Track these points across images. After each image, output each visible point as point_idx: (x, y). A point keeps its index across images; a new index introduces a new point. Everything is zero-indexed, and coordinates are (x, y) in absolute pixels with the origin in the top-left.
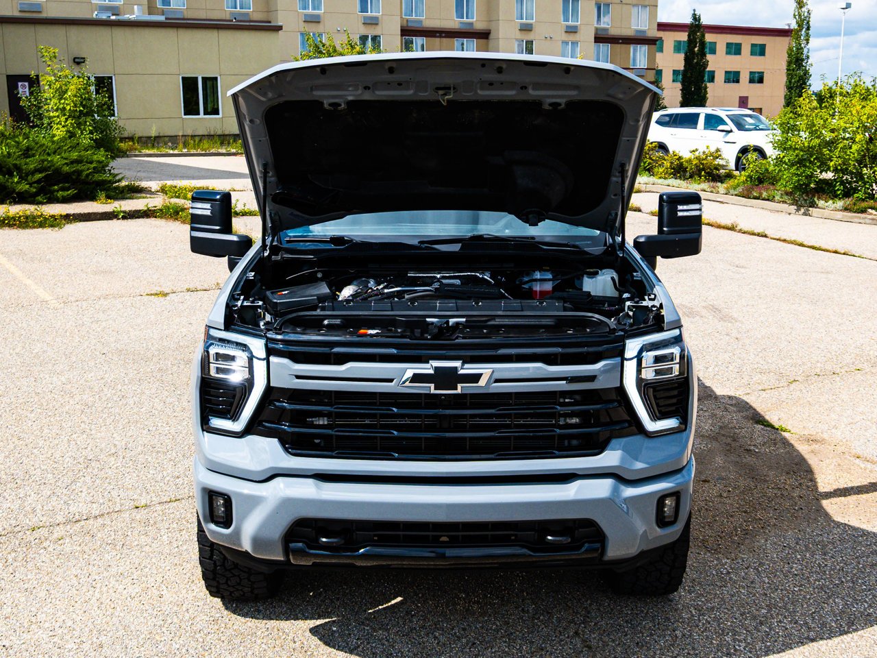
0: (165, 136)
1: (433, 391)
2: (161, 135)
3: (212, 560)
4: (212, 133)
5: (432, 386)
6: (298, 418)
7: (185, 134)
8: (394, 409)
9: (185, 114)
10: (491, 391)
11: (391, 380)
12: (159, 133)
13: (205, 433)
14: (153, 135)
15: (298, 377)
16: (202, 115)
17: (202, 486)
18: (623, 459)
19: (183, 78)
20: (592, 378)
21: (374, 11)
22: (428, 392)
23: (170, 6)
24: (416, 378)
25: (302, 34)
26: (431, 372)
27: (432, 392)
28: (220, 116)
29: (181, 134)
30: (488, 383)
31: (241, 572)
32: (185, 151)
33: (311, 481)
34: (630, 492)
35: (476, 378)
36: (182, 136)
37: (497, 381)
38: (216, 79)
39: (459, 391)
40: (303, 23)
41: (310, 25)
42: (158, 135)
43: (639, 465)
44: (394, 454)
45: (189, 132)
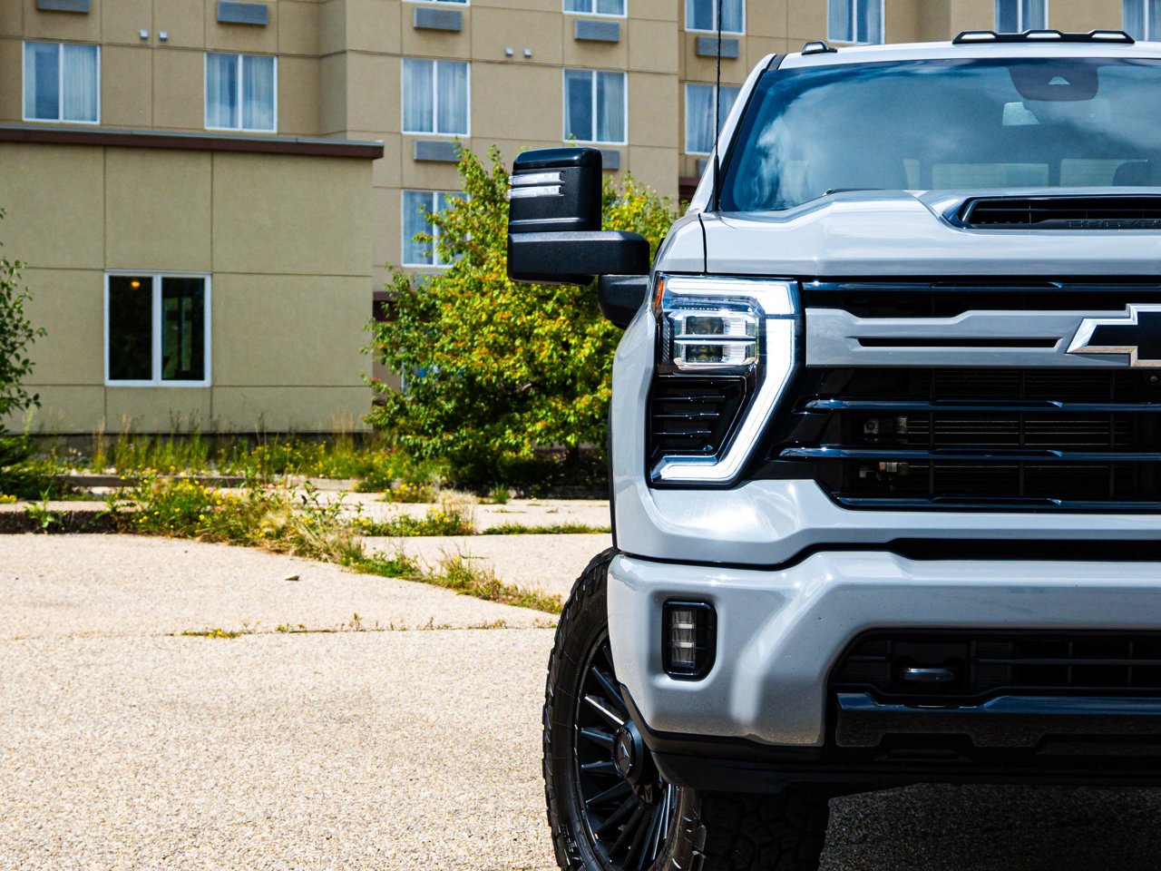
0: (59, 435)
1: (1135, 362)
2: (47, 429)
4: (184, 429)
5: (1134, 351)
7: (111, 430)
8: (1056, 403)
9: (112, 377)
11: (1050, 342)
12: (42, 425)
13: (653, 490)
14: (27, 429)
15: (865, 342)
16: (157, 380)
17: (651, 590)
19: (112, 279)
21: (606, 133)
22: (1126, 365)
23: (57, 117)
24: (1101, 336)
25: (411, 193)
26: (1133, 323)
27: (1132, 365)
28: (207, 383)
29: (101, 429)
32: (112, 471)
33: (886, 555)
36: (106, 434)
38: (199, 284)
40: (412, 165)
41: (433, 170)
42: (36, 430)
44: (1055, 501)
45: (125, 424)
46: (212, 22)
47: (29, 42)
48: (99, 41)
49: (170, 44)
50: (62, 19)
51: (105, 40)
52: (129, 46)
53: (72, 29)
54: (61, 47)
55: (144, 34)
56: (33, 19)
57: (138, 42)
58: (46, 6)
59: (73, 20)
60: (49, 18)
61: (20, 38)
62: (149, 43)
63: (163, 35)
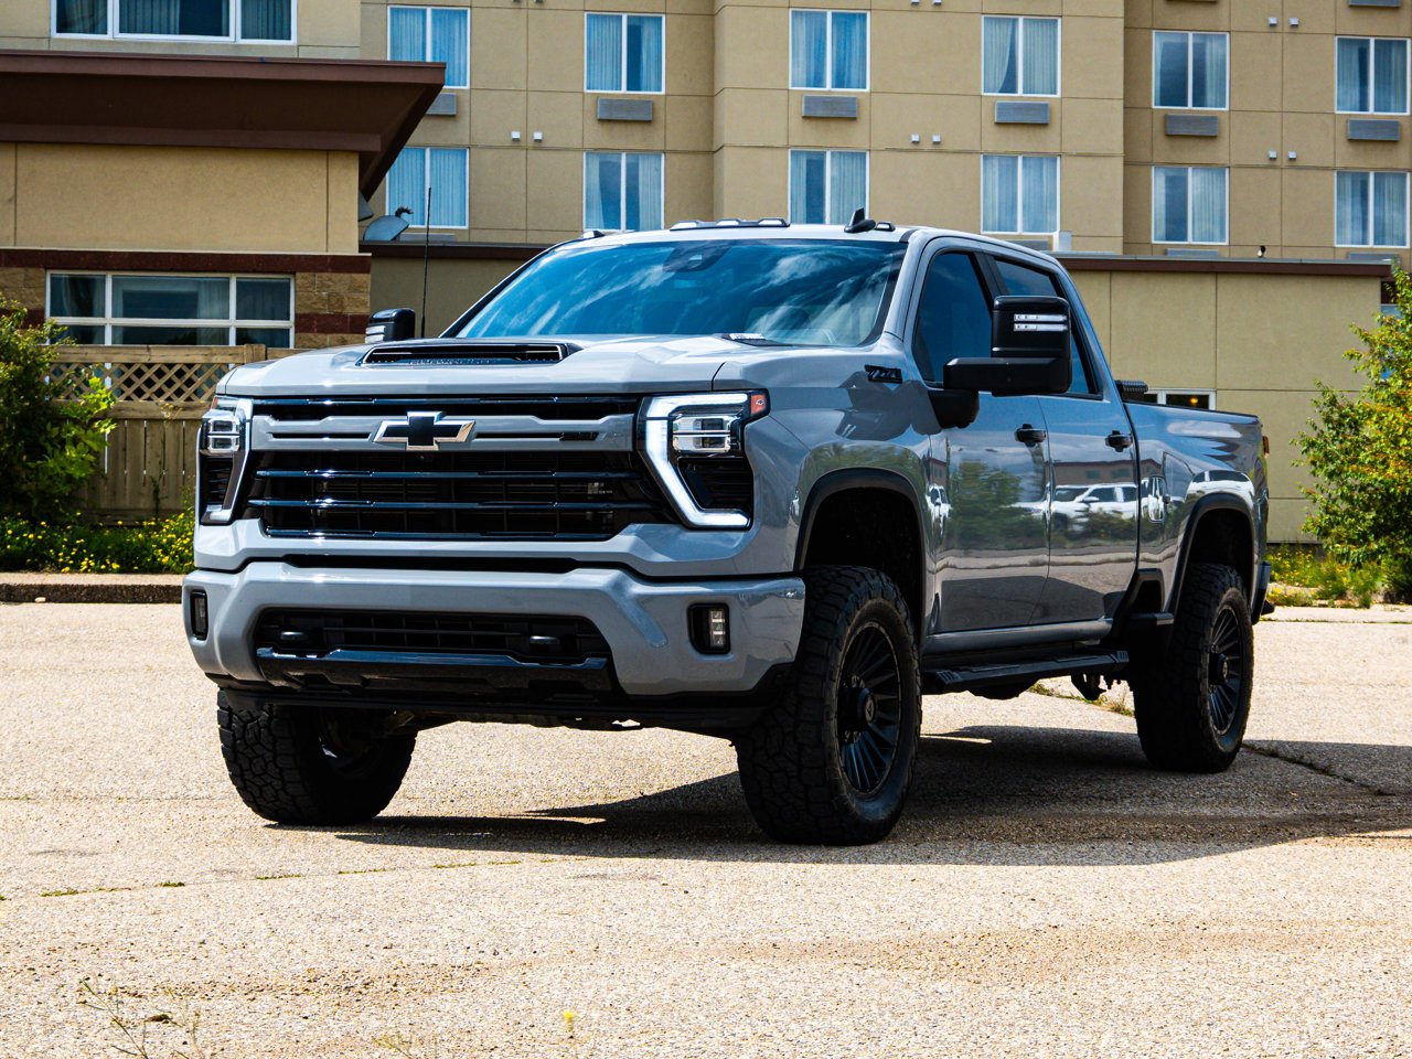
1: (408, 447)
3: (230, 730)
5: (407, 440)
6: (276, 488)
10: (472, 449)
11: (365, 435)
15: (277, 435)
18: (635, 546)
20: (590, 436)
22: (402, 448)
24: (390, 432)
26: (407, 423)
27: (406, 448)
30: (469, 438)
31: (265, 751)
33: (281, 564)
34: (639, 589)
35: (453, 431)
37: (480, 435)
39: (435, 448)
43: (660, 558)
44: (373, 532)
46: (1342, 140)
47: (1159, 165)
48: (1227, 163)
49: (1299, 163)
50: (1191, 143)
51: (1233, 163)
52: (1257, 167)
53: (1203, 153)
54: (1190, 170)
55: (1273, 155)
56: (1161, 144)
57: (1267, 163)
58: (1175, 132)
59: (1202, 144)
60: (1178, 142)
61: (1149, 164)
62: (1278, 163)
63: (1292, 155)
